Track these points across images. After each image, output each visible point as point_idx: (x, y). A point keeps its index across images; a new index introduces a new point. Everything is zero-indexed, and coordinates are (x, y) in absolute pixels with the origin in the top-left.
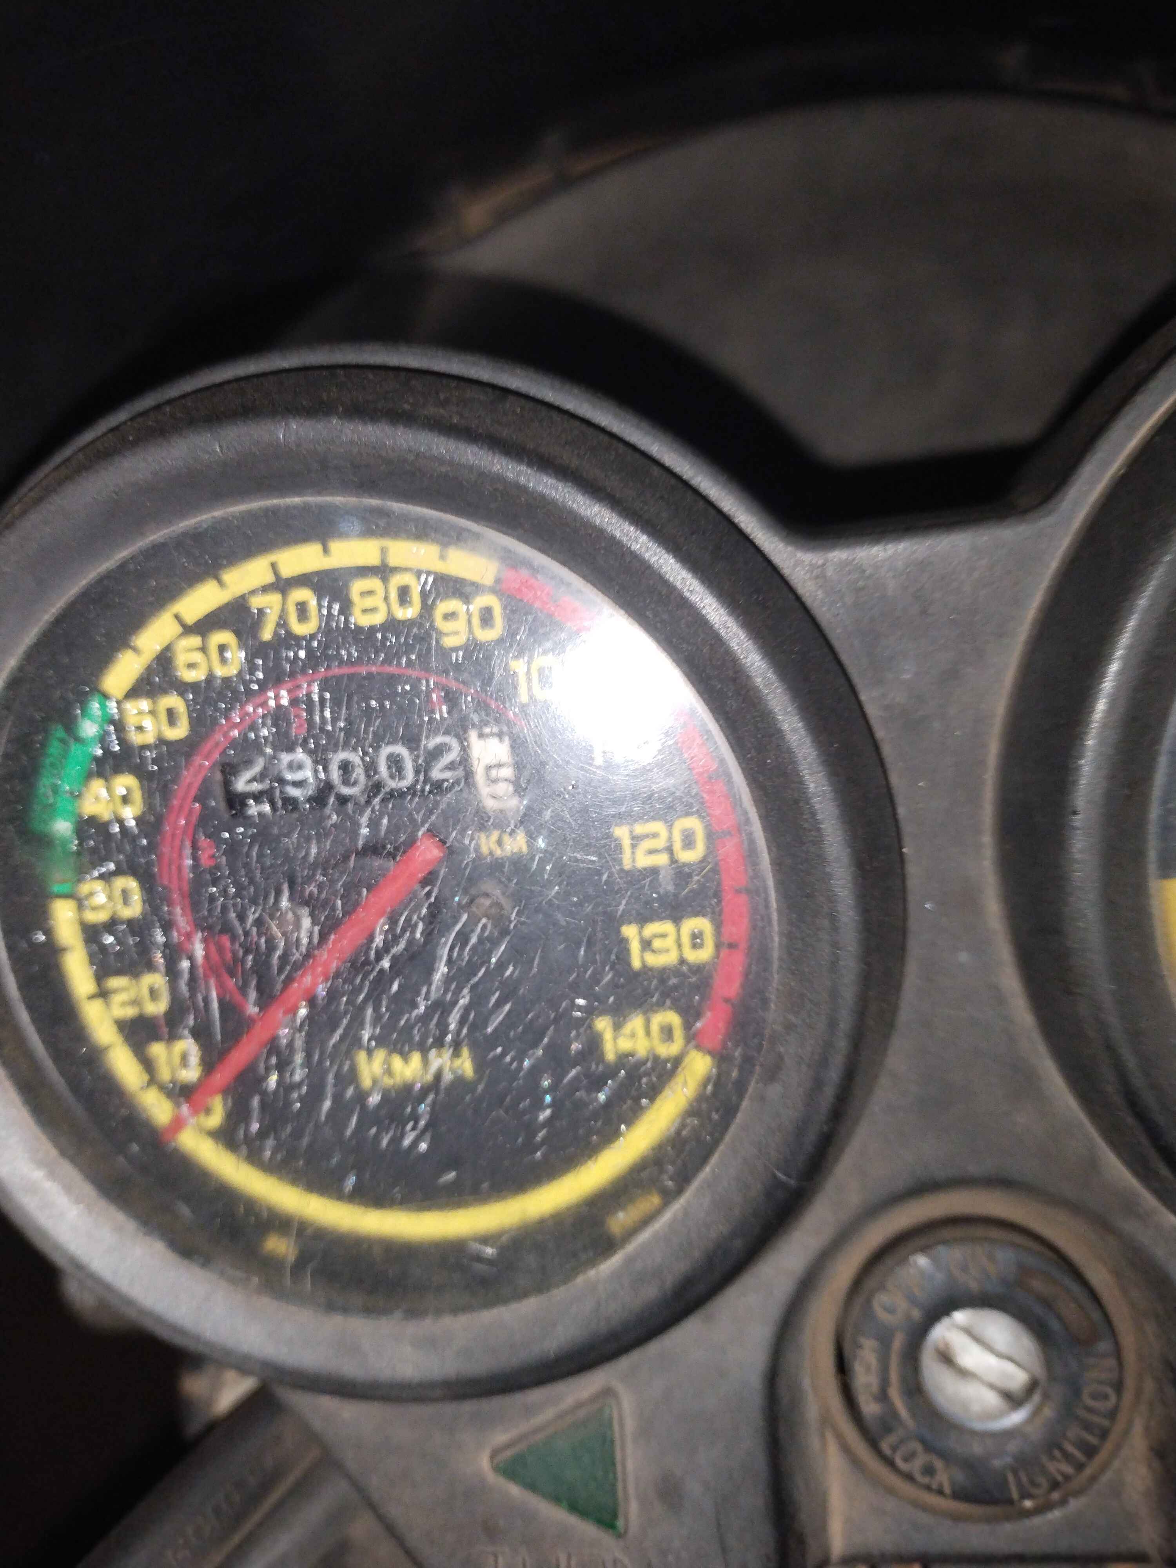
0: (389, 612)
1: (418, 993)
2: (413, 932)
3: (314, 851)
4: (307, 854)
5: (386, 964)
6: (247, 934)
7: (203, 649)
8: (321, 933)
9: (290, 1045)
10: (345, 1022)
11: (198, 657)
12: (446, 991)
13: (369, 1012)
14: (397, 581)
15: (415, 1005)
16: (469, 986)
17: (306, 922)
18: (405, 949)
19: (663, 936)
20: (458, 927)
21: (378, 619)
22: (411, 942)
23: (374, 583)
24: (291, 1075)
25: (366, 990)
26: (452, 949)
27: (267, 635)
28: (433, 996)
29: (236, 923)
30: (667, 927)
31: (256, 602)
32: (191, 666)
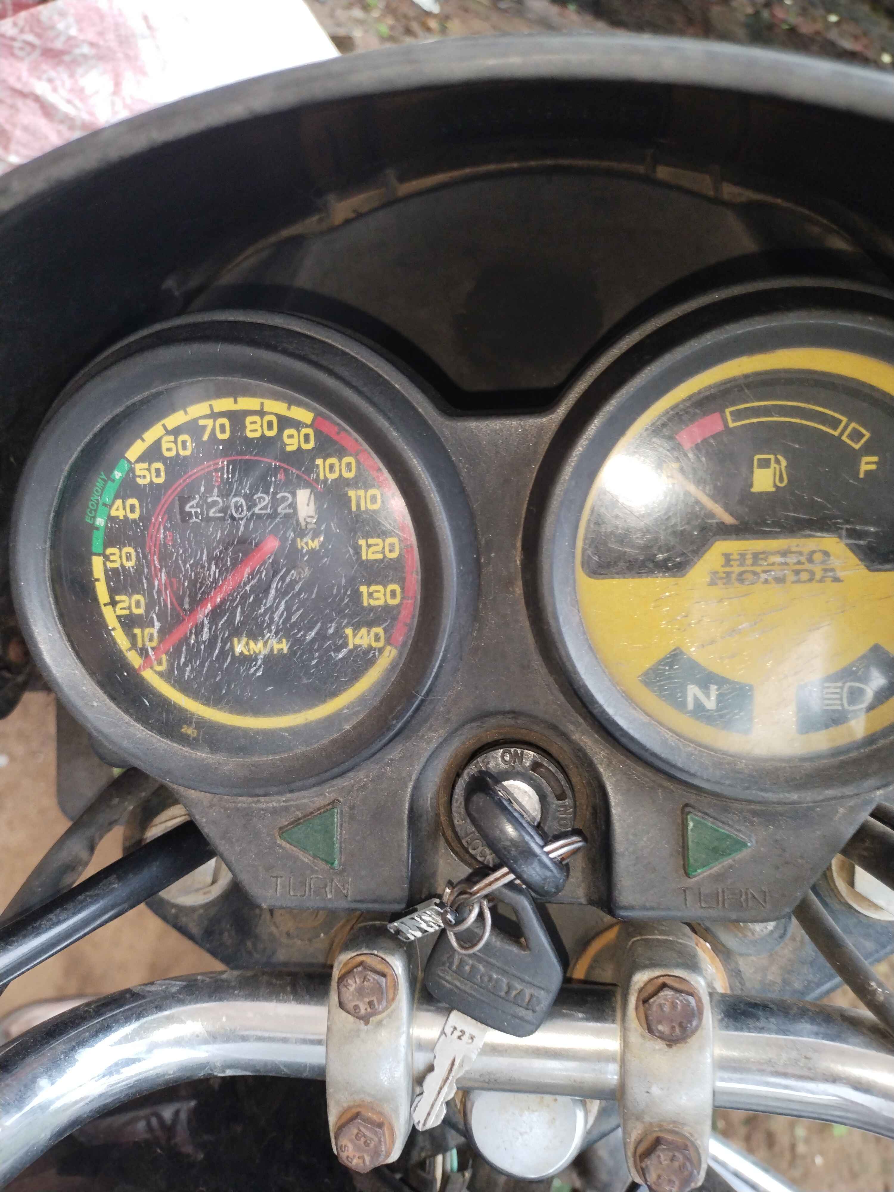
0: (263, 432)
1: (261, 604)
2: (261, 575)
3: (219, 535)
4: (216, 537)
5: (248, 588)
6: (186, 571)
7: (175, 442)
8: (219, 572)
9: (202, 624)
10: (228, 614)
11: (173, 446)
12: (274, 602)
13: (239, 609)
14: (267, 418)
15: (260, 609)
17: (213, 567)
18: (257, 582)
19: (379, 591)
20: (282, 574)
21: (258, 435)
22: (260, 579)
23: (257, 418)
24: (202, 637)
25: (238, 599)
26: (277, 584)
27: (205, 437)
28: (268, 605)
29: (182, 566)
30: (380, 588)
31: (202, 422)
32: (169, 450)
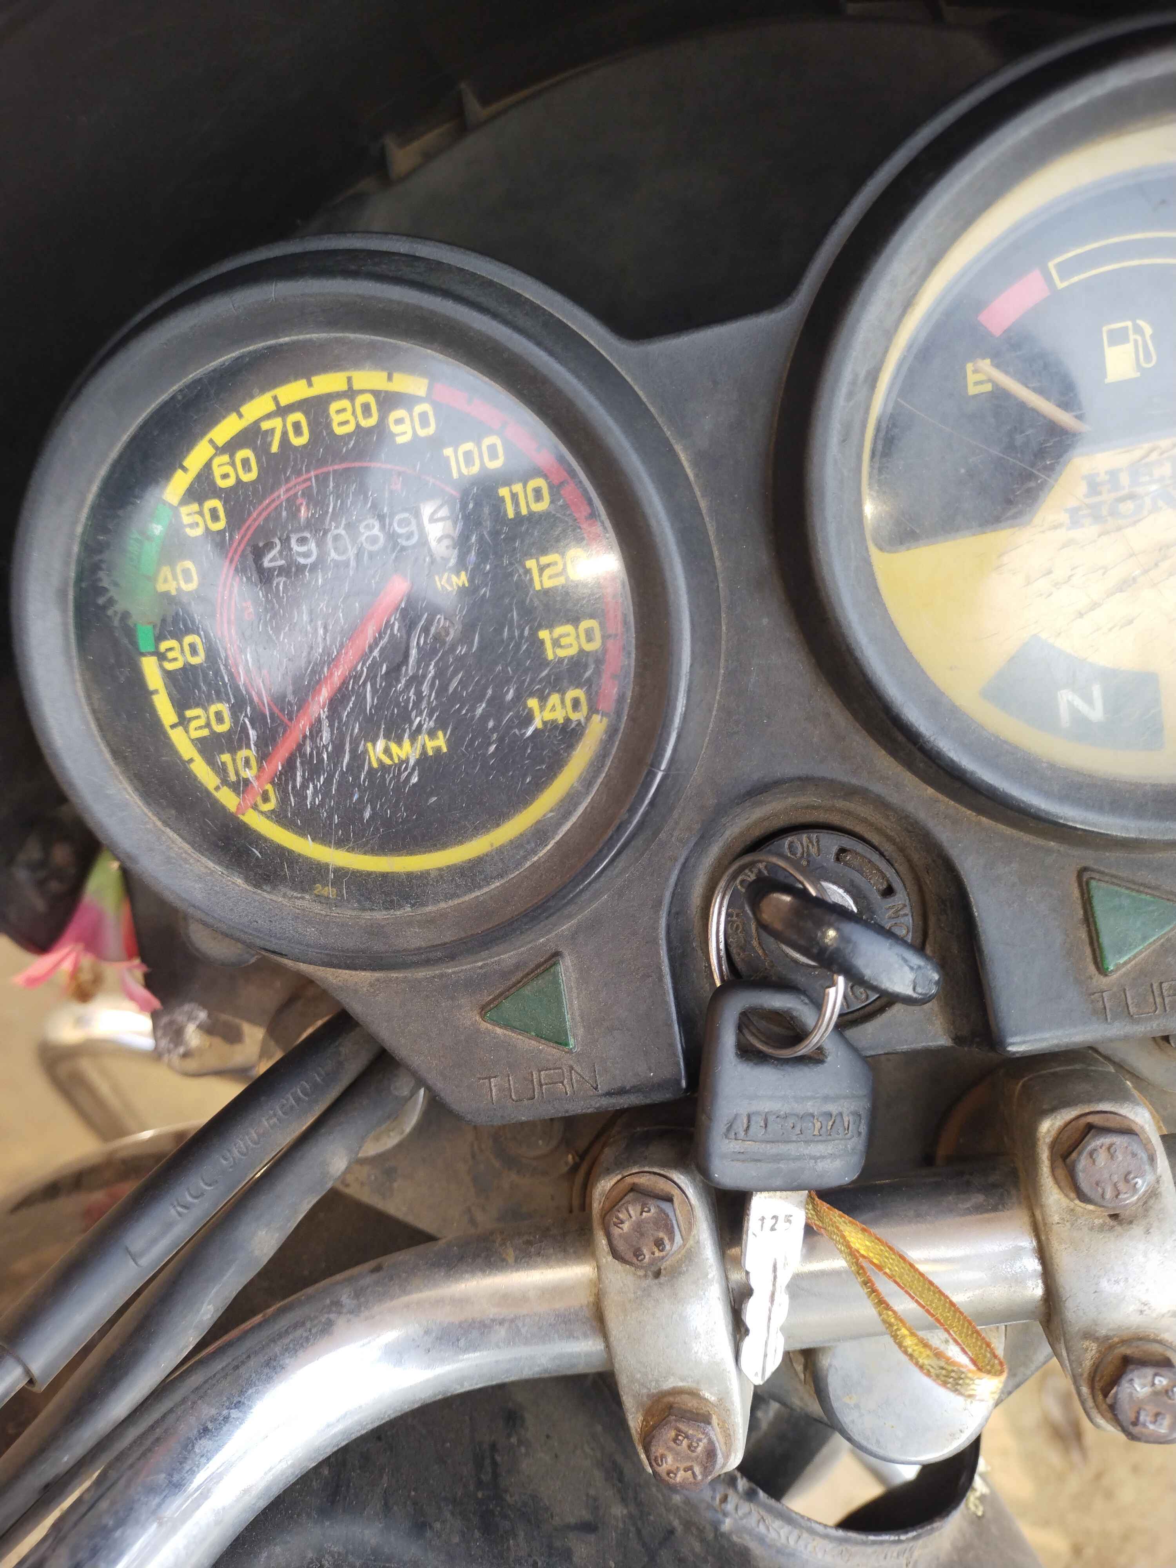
0: (357, 423)
1: (400, 672)
2: (392, 630)
5: (376, 653)
7: (233, 464)
9: (319, 722)
10: (353, 699)
11: (228, 469)
12: (419, 668)
13: (369, 688)
14: (361, 399)
15: (400, 681)
16: (433, 663)
18: (388, 642)
19: (568, 635)
21: (350, 428)
23: (345, 403)
27: (275, 448)
28: (410, 673)
30: (568, 628)
31: (265, 426)
32: (225, 476)
